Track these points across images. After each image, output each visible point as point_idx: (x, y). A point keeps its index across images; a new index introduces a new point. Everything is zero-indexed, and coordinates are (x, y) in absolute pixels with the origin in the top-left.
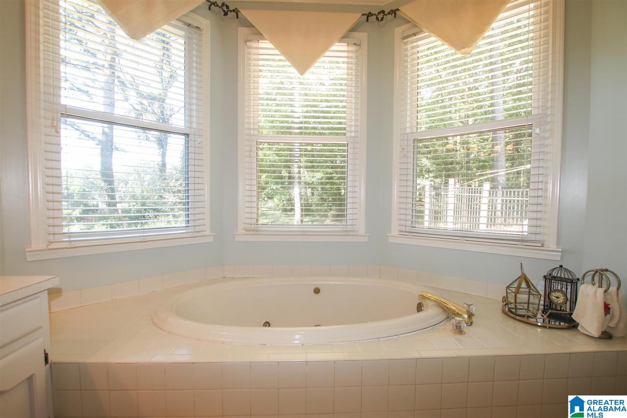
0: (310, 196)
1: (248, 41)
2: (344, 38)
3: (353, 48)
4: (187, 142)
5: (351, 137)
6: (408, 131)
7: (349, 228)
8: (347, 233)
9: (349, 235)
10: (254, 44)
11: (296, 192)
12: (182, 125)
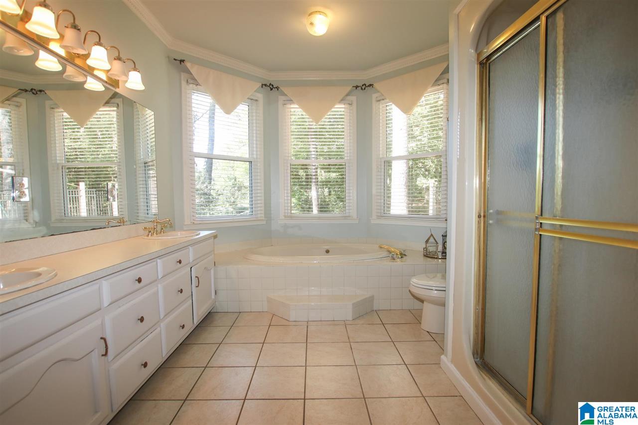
0: (327, 196)
1: (285, 104)
2: (342, 101)
3: (347, 106)
4: (251, 166)
5: (347, 160)
6: (381, 156)
7: (347, 214)
8: (345, 217)
9: (347, 219)
10: (288, 106)
11: (313, 194)
12: (247, 156)
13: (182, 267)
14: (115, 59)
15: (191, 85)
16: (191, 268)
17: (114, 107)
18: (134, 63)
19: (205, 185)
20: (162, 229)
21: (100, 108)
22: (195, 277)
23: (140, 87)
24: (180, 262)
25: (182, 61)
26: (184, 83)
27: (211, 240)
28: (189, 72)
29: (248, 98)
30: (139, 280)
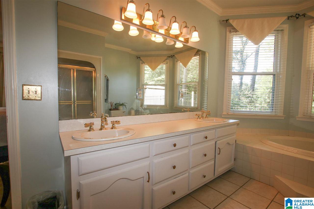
12: (272, 71)
13: (207, 141)
14: (184, 28)
15: (232, 33)
16: (216, 142)
17: (198, 56)
18: (195, 27)
19: (250, 92)
20: (206, 116)
21: (192, 58)
22: (218, 148)
23: (197, 39)
24: (206, 138)
25: (227, 21)
26: (228, 33)
27: (235, 126)
28: (231, 26)
29: (275, 30)
30: (175, 145)
